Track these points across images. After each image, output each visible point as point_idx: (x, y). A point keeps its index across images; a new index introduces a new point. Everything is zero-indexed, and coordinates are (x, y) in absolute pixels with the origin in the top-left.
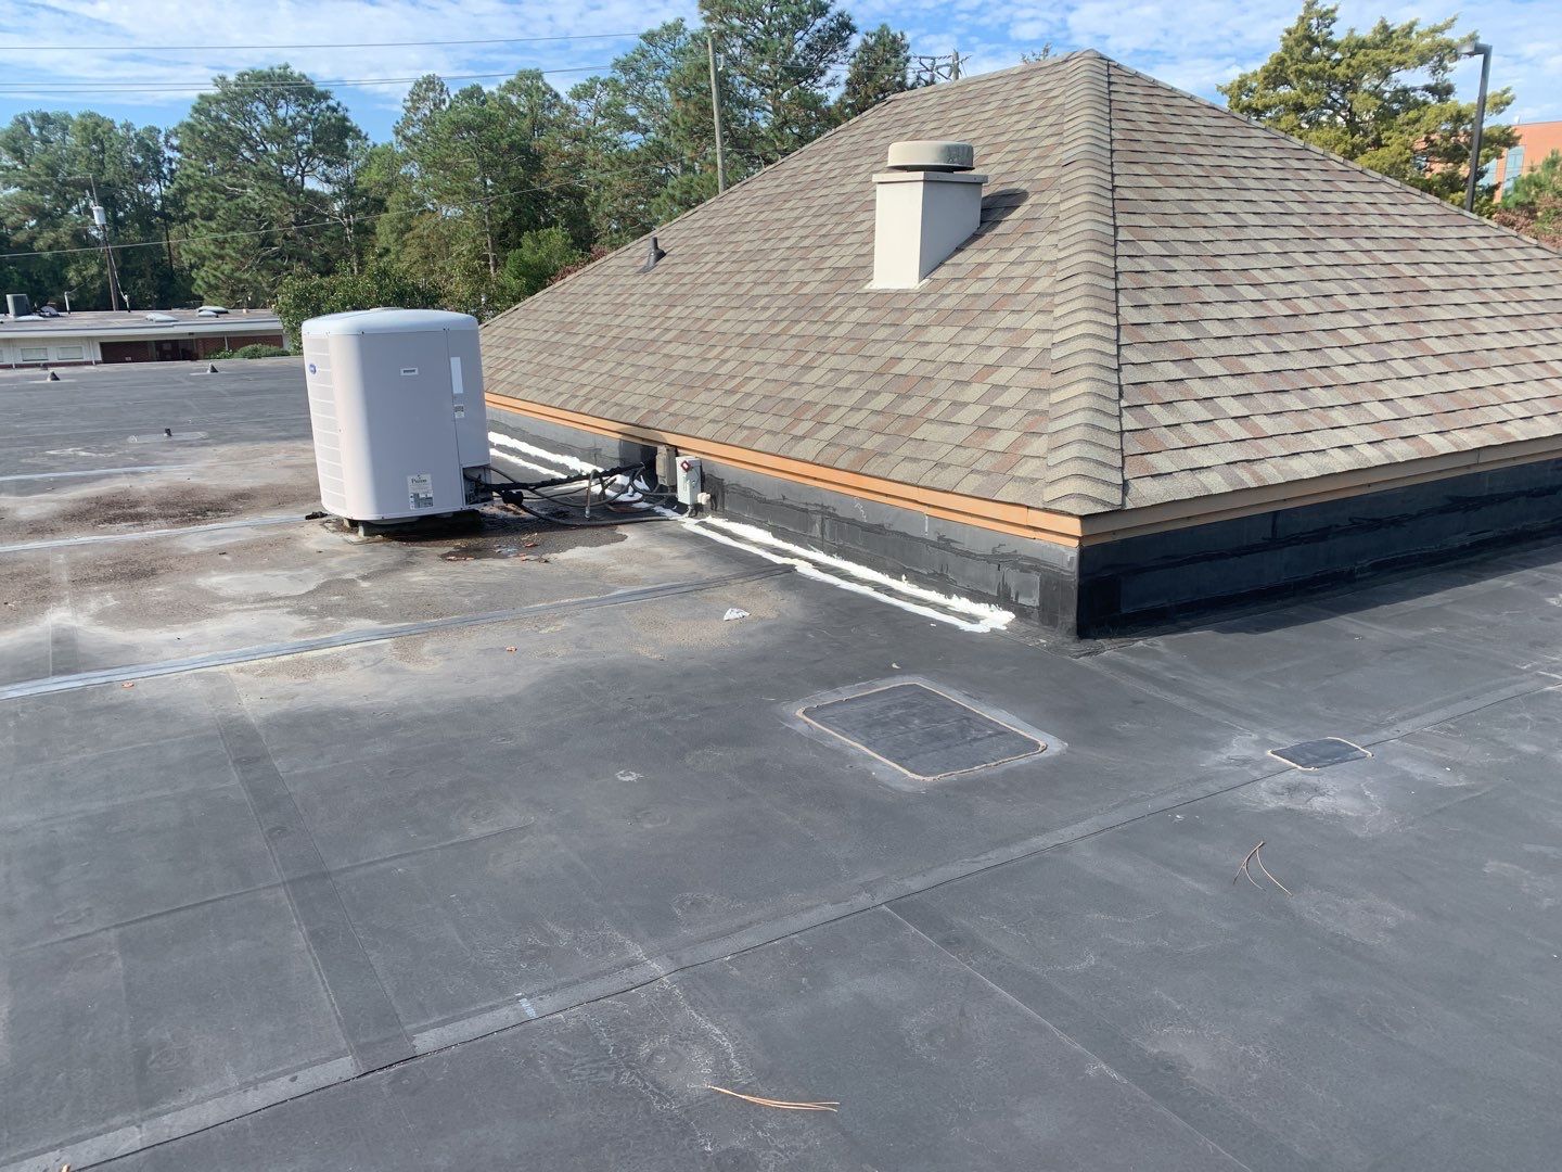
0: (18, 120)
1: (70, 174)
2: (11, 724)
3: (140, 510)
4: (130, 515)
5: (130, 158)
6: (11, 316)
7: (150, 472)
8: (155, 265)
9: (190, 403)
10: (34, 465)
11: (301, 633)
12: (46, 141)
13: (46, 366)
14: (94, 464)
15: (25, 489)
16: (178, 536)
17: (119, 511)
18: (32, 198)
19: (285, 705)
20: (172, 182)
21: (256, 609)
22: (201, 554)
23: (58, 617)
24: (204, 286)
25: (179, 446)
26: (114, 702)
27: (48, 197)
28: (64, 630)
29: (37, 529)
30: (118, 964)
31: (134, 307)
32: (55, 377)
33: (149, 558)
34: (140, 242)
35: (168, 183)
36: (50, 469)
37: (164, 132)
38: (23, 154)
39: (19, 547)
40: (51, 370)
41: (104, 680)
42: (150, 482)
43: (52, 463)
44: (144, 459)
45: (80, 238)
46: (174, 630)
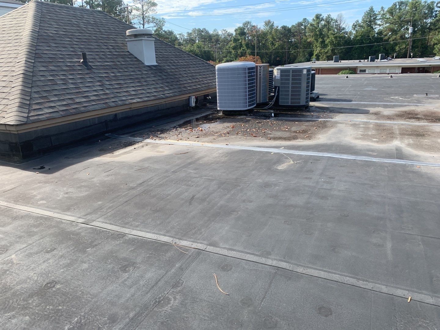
3: (418, 116)
4: (415, 117)
6: (379, 60)
7: (421, 105)
8: (422, 44)
9: (433, 86)
10: (388, 100)
12: (400, 9)
13: (389, 74)
14: (404, 102)
15: (385, 106)
16: (431, 126)
17: (411, 116)
18: (392, 26)
23: (396, 143)
24: (438, 50)
25: (430, 99)
26: (414, 170)
27: (396, 26)
28: (399, 147)
29: (389, 118)
30: (422, 246)
31: (413, 57)
32: (391, 77)
33: (422, 131)
34: (420, 37)
35: (434, 18)
36: (392, 102)
38: (393, 14)
39: (385, 122)
40: (391, 75)
41: (411, 163)
42: (420, 109)
43: (392, 100)
44: (419, 101)
45: (403, 37)
46: (432, 154)
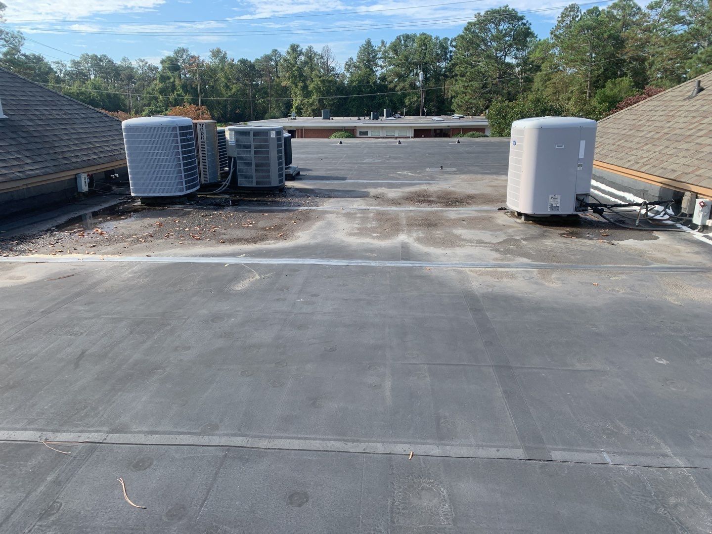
0: (398, 38)
1: (412, 59)
2: (388, 276)
3: (431, 199)
4: (427, 200)
5: (436, 52)
6: (384, 117)
7: (434, 183)
8: (438, 97)
9: (450, 156)
10: (394, 177)
11: (497, 259)
12: (406, 46)
13: (396, 138)
14: (413, 178)
15: (391, 186)
16: (445, 211)
17: (422, 198)
18: (398, 69)
19: (490, 289)
20: (450, 61)
21: (477, 246)
22: (455, 220)
23: (403, 238)
24: (456, 106)
25: (445, 174)
26: (422, 274)
27: (403, 69)
28: (405, 243)
29: (395, 202)
30: (428, 379)
31: (428, 115)
32: (400, 142)
33: (434, 219)
34: (434, 87)
35: (448, 62)
36: (399, 179)
37: (450, 40)
38: (397, 52)
39: (389, 208)
40: (399, 140)
41: (419, 265)
42: (434, 188)
43: (399, 177)
44: (432, 178)
45: (413, 86)
46: (444, 250)
